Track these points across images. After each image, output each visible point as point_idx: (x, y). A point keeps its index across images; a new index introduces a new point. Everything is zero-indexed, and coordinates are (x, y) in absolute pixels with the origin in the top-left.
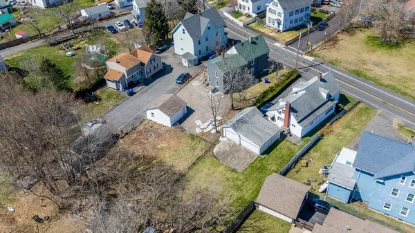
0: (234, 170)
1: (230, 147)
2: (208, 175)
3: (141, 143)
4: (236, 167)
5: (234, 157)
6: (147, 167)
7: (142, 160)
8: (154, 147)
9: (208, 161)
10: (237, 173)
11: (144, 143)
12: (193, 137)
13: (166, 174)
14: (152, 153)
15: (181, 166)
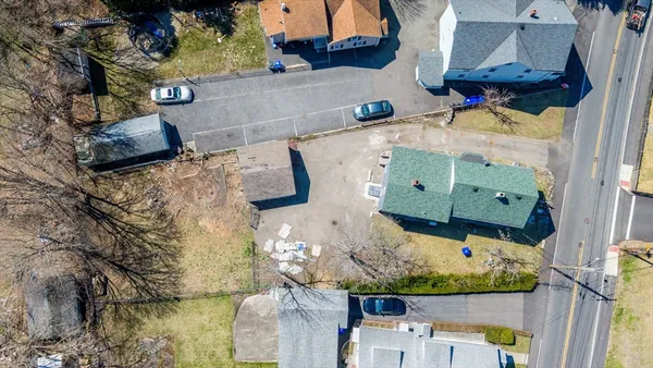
0: (232, 351)
1: (268, 314)
2: (202, 327)
3: (188, 196)
4: (239, 350)
5: (254, 333)
6: (159, 243)
7: (165, 225)
8: (195, 219)
9: (224, 307)
10: (231, 356)
11: (192, 201)
12: (252, 250)
13: (166, 276)
14: (185, 224)
15: (192, 282)
